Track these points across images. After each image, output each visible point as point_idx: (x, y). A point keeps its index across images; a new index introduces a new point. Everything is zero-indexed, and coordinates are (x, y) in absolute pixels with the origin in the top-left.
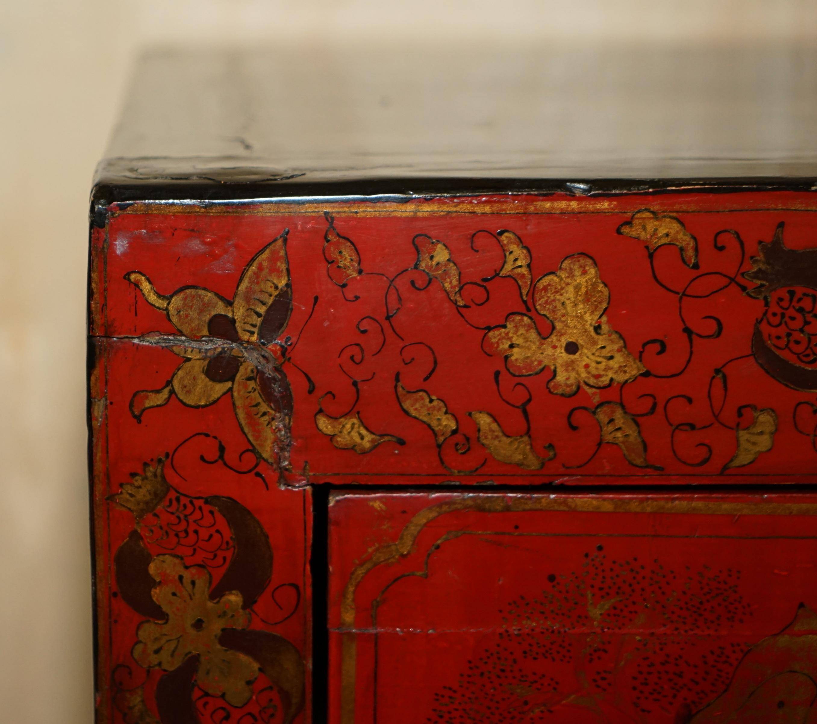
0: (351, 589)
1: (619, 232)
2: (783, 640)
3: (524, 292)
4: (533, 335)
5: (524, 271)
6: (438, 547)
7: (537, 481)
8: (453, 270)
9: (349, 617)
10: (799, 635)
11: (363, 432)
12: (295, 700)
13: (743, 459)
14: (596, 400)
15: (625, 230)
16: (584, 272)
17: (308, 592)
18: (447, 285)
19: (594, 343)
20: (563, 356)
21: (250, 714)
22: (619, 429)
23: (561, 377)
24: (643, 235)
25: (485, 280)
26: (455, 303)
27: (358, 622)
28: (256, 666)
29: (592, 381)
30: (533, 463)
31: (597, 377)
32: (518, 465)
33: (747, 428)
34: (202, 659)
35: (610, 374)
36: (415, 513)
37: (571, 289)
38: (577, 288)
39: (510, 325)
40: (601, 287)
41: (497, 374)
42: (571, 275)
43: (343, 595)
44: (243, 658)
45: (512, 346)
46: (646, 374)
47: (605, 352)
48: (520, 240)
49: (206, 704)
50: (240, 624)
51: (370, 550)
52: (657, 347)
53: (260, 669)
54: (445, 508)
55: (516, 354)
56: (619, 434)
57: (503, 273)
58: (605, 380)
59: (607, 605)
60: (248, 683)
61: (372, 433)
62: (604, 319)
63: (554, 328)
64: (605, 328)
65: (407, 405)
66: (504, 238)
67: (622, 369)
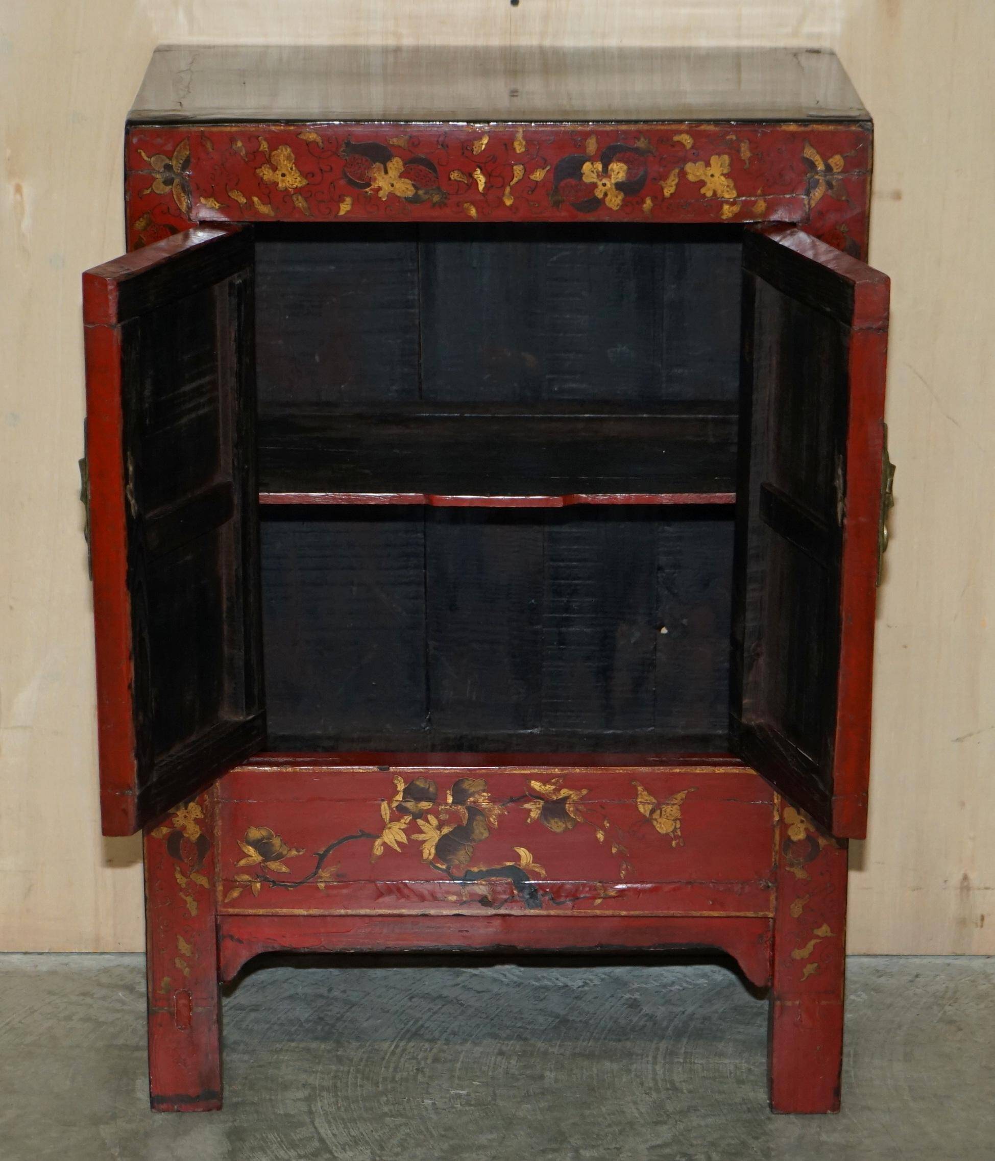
1: (297, 137)
3: (267, 156)
4: (271, 171)
5: (267, 149)
7: (274, 220)
8: (244, 150)
11: (215, 202)
13: (342, 213)
14: (292, 193)
15: (299, 136)
16: (286, 150)
18: (242, 154)
19: (290, 173)
20: (280, 177)
22: (300, 202)
23: (280, 185)
24: (304, 138)
25: (254, 152)
26: (244, 160)
29: (290, 186)
30: (272, 214)
31: (292, 185)
32: (267, 215)
33: (342, 202)
35: (296, 184)
37: (282, 155)
38: (284, 156)
39: (263, 168)
40: (292, 155)
41: (259, 184)
42: (282, 150)
45: (264, 174)
46: (308, 184)
47: (295, 177)
48: (266, 139)
52: (311, 175)
55: (265, 178)
56: (300, 204)
57: (260, 150)
58: (295, 186)
61: (218, 203)
62: (294, 165)
63: (277, 168)
64: (294, 168)
65: (230, 194)
66: (260, 138)
67: (300, 182)
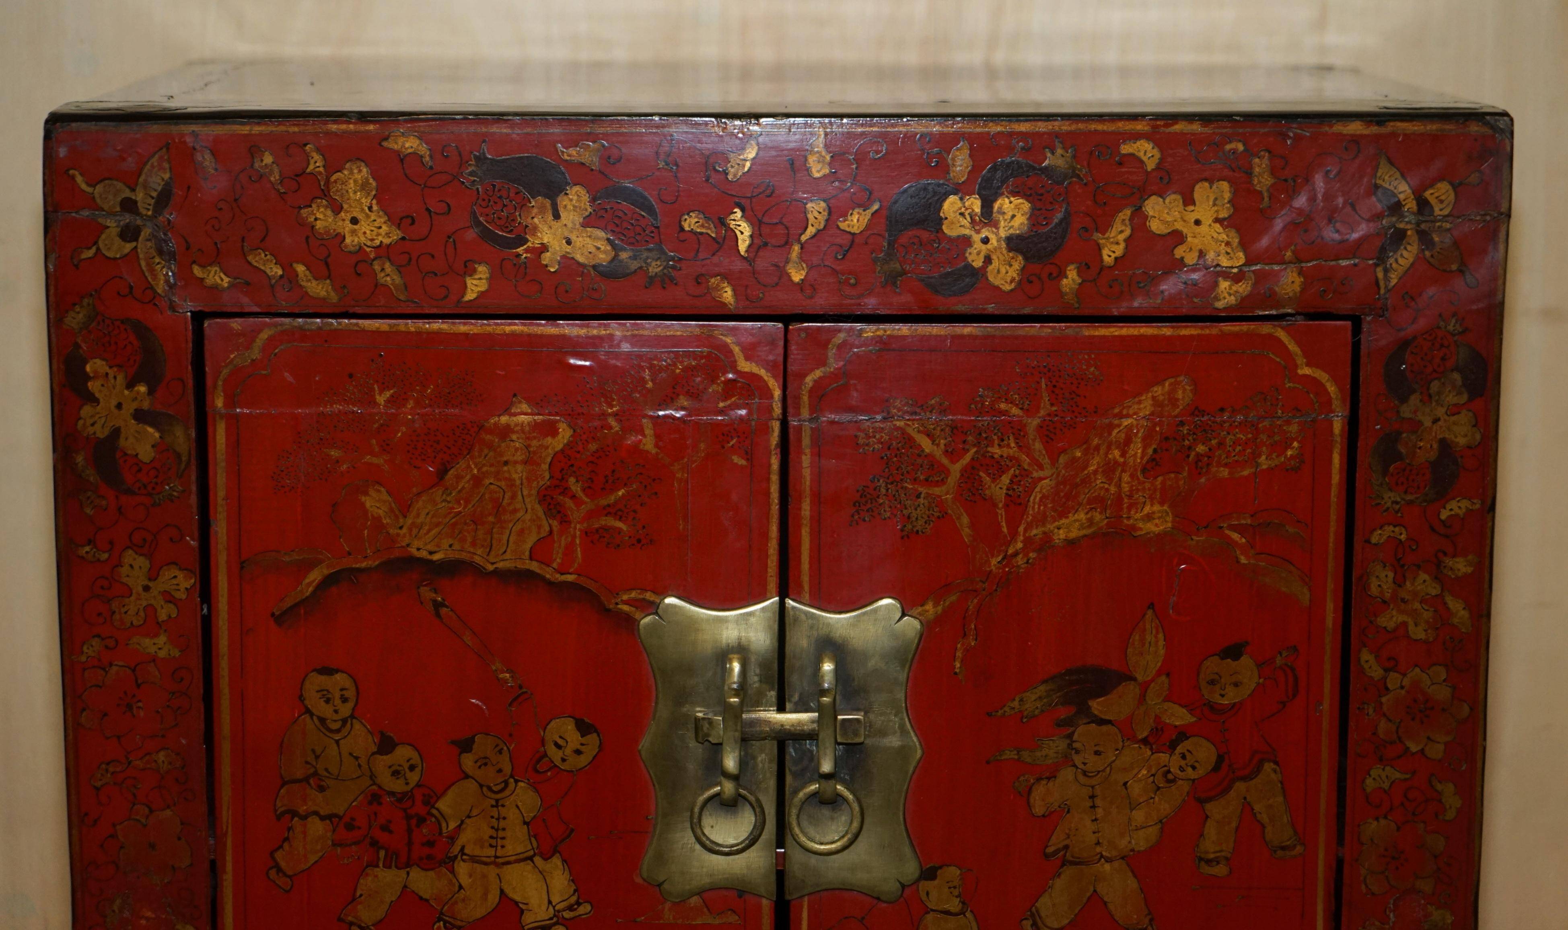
0: (220, 383)
1: (380, 144)
2: (504, 419)
3: (322, 183)
4: (329, 212)
5: (321, 169)
6: (276, 355)
7: (337, 311)
8: (276, 170)
9: (219, 403)
10: (515, 415)
11: (223, 276)
12: (184, 458)
13: (470, 296)
14: (372, 256)
15: (385, 144)
16: (360, 171)
17: (190, 382)
18: (272, 179)
19: (368, 216)
20: (349, 226)
21: (155, 468)
22: (388, 275)
23: (348, 240)
24: (396, 147)
25: (297, 175)
26: (278, 191)
27: (226, 405)
28: (157, 435)
29: (369, 243)
30: (334, 297)
31: (372, 240)
32: (324, 299)
33: (471, 275)
34: (122, 430)
35: (380, 238)
36: (260, 331)
37: (351, 181)
38: (355, 181)
39: (314, 206)
40: (371, 181)
41: (307, 238)
42: (352, 173)
43: (215, 387)
44: (150, 430)
45: (316, 219)
46: (403, 239)
47: (376, 224)
48: (319, 150)
49: (125, 461)
50: (146, 405)
51: (232, 356)
52: (409, 221)
53: (160, 437)
54: (279, 328)
55: (319, 225)
56: (388, 279)
57: (308, 170)
58: (377, 242)
59: (388, 394)
60: (153, 446)
61: (228, 276)
62: (374, 202)
63: (342, 208)
64: (375, 208)
65: (250, 258)
66: (307, 148)
67: (388, 235)
